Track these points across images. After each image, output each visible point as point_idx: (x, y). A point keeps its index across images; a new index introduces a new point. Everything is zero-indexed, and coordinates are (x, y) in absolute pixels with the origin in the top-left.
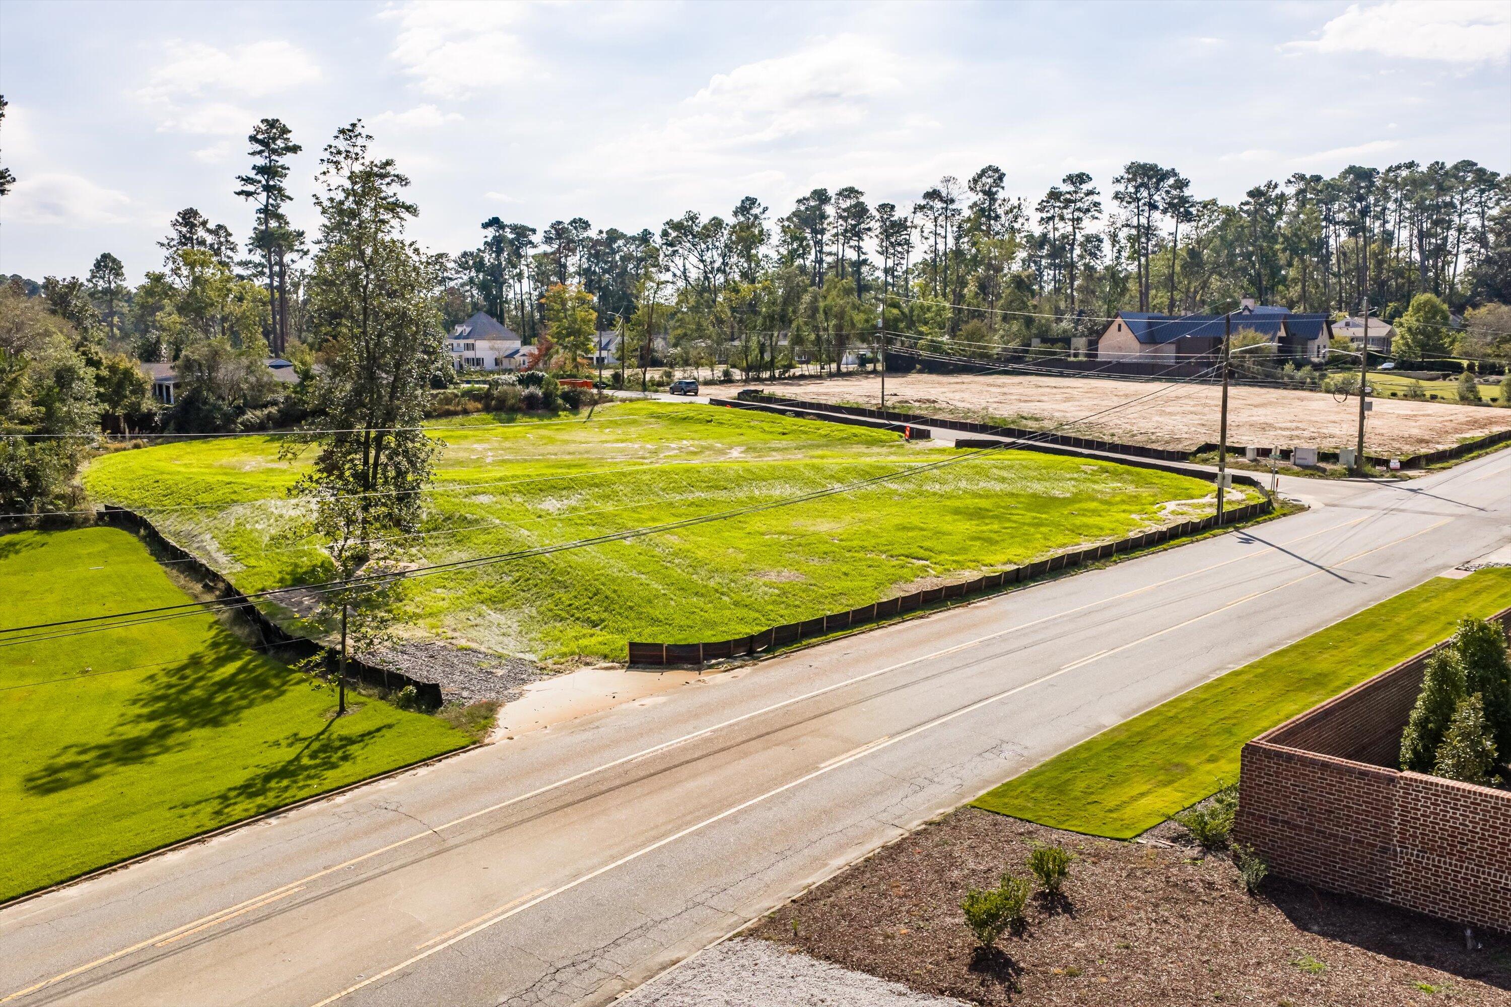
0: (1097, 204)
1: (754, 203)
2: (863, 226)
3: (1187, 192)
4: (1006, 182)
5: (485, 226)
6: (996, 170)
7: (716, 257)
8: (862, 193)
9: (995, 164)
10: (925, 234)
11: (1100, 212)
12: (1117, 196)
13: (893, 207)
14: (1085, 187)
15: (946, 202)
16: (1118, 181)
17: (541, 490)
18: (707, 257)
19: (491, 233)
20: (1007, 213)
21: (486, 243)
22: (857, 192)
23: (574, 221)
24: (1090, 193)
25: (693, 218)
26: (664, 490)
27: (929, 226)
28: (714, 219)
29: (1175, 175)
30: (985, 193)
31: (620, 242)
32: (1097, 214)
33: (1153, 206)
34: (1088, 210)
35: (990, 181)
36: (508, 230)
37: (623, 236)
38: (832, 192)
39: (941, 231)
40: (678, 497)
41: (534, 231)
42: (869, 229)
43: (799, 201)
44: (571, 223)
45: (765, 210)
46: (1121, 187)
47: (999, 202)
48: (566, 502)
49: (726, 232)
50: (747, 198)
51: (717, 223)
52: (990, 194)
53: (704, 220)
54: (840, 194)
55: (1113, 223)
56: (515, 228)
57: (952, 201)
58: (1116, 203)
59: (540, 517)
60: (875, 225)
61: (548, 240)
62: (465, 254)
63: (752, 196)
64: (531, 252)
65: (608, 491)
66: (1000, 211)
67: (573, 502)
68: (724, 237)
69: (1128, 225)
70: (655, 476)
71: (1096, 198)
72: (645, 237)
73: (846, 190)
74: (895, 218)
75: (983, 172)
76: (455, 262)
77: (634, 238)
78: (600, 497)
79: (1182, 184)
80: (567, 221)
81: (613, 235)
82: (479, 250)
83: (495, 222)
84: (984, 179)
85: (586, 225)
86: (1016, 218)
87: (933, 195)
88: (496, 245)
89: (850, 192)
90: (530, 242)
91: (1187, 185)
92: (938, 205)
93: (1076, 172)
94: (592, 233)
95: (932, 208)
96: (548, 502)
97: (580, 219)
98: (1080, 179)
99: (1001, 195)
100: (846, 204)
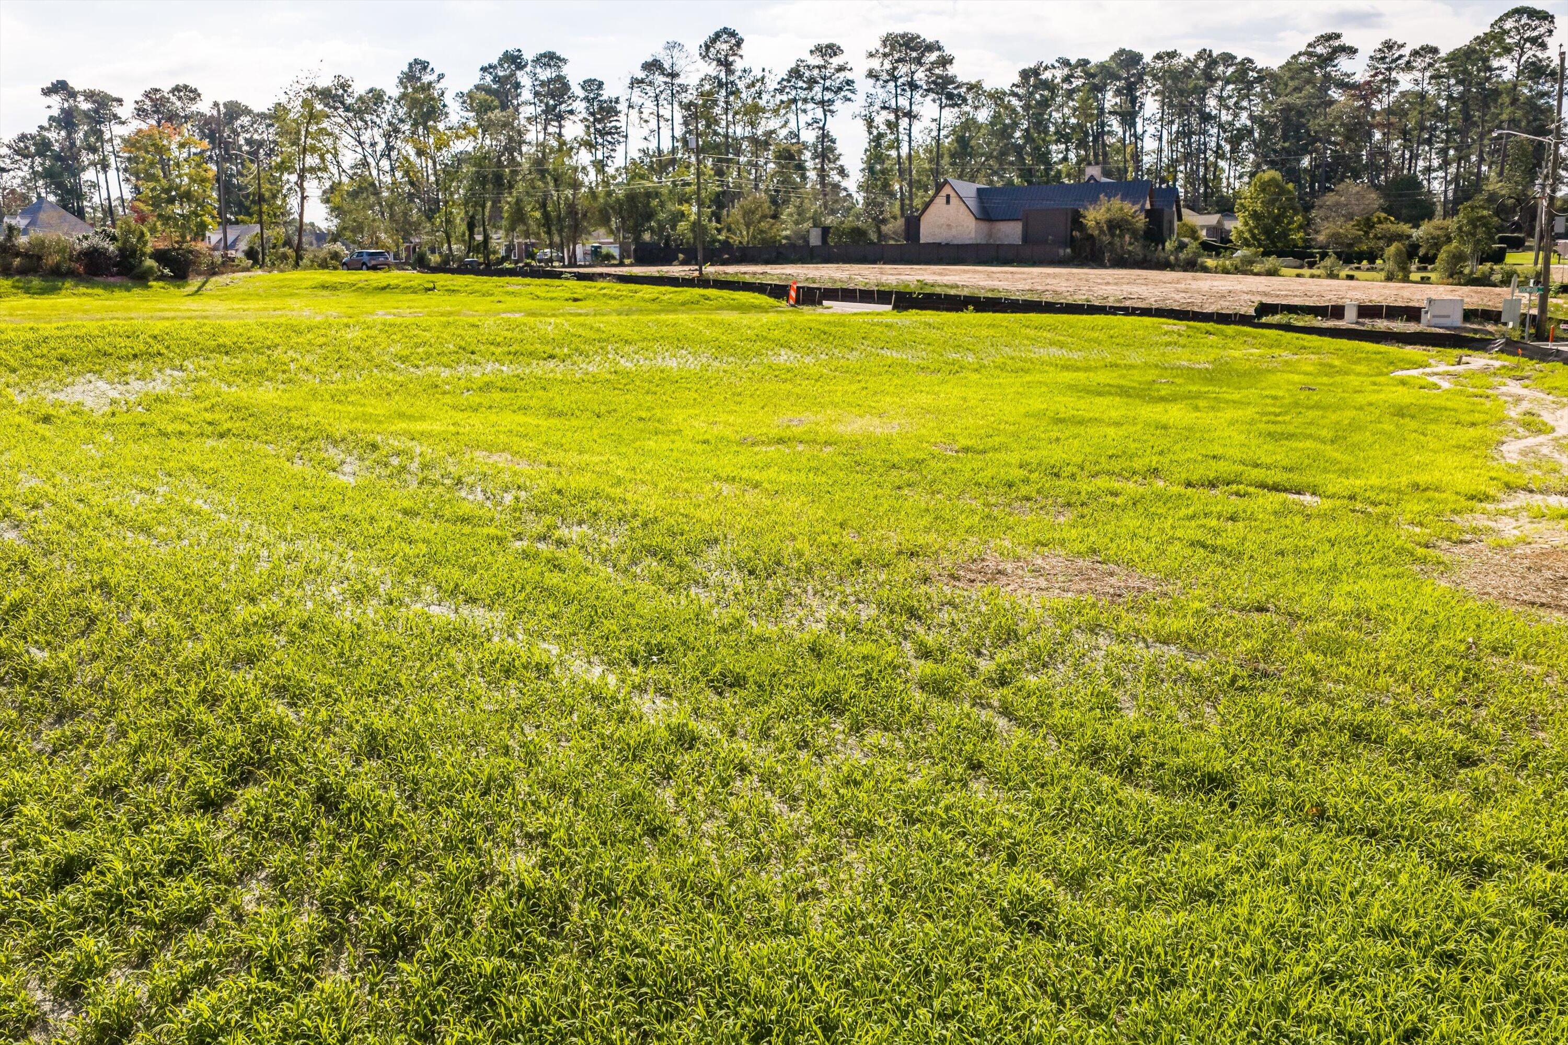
0: (849, 82)
1: (425, 68)
2: (563, 107)
3: (951, 70)
4: (745, 49)
5: (47, 92)
6: (733, 34)
7: (378, 138)
8: (564, 61)
9: (731, 26)
10: (645, 116)
11: (853, 92)
12: (872, 74)
13: (600, 85)
14: (836, 61)
15: (668, 75)
16: (871, 55)
17: (64, 360)
18: (366, 137)
19: (56, 103)
20: (748, 87)
21: (51, 118)
22: (559, 58)
23: (177, 89)
24: (841, 69)
25: (344, 86)
26: (404, 359)
27: (649, 106)
28: (371, 91)
29: (939, 49)
30: (720, 62)
31: (245, 120)
32: (849, 95)
33: (913, 86)
34: (840, 89)
35: (725, 47)
36: (81, 98)
37: (247, 111)
38: (528, 55)
39: (666, 112)
40: (446, 373)
41: (120, 101)
42: (571, 112)
43: (484, 69)
44: (173, 91)
45: (441, 77)
46: (875, 64)
47: (738, 73)
48: (136, 385)
49: (389, 108)
50: (416, 61)
51: (377, 97)
52: (727, 65)
53: (359, 88)
54: (537, 61)
55: (871, 104)
56: (90, 96)
57: (677, 75)
58: (871, 81)
59: (47, 419)
60: (580, 106)
61: (141, 112)
62: (23, 138)
63: (423, 58)
64: (118, 130)
65: (257, 362)
66: (741, 85)
67: (159, 387)
68: (387, 112)
69: (884, 108)
70: (374, 332)
71: (849, 75)
72: (278, 114)
73: (544, 55)
74: (605, 97)
75: (717, 36)
76: (9, 147)
77: (263, 116)
78: (235, 373)
79: (945, 61)
80: (166, 87)
81: (234, 111)
82: (41, 127)
83: (59, 87)
84: (718, 45)
85: (193, 94)
86: (760, 94)
87: (653, 66)
88: (67, 120)
89: (550, 59)
90: (115, 116)
91: (951, 62)
92: (660, 79)
93: (824, 42)
94: (204, 107)
95: (651, 84)
96: (78, 388)
97: (186, 87)
98: (831, 50)
99: (739, 65)
100: (545, 74)
